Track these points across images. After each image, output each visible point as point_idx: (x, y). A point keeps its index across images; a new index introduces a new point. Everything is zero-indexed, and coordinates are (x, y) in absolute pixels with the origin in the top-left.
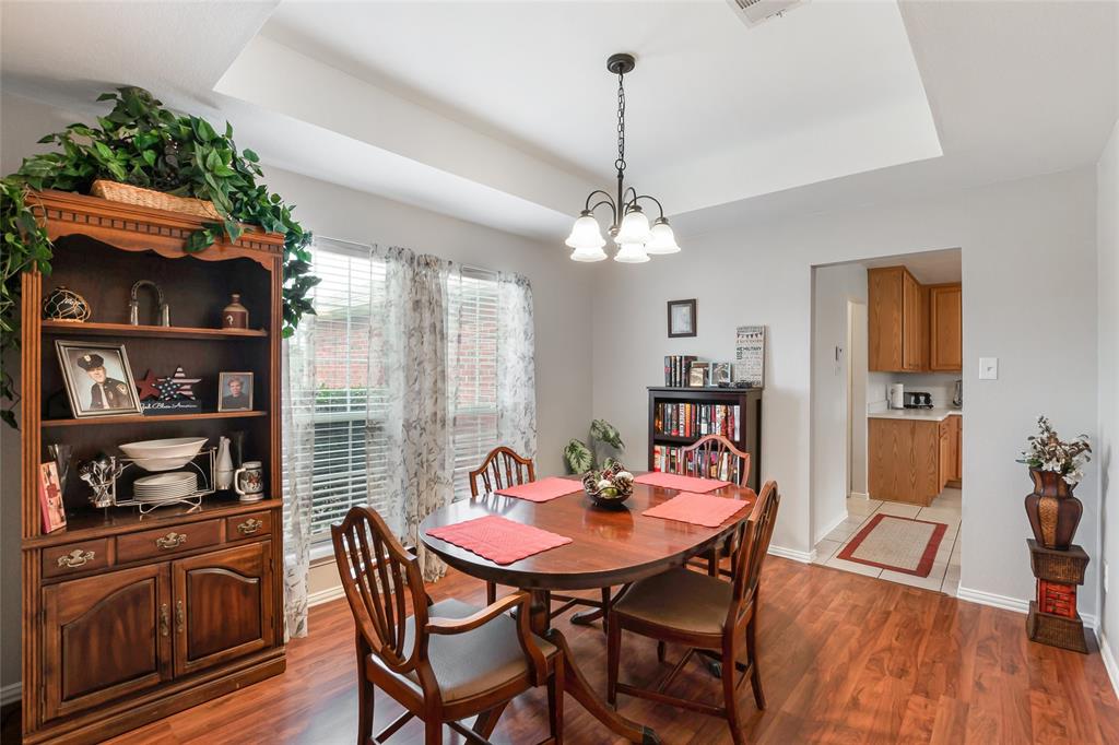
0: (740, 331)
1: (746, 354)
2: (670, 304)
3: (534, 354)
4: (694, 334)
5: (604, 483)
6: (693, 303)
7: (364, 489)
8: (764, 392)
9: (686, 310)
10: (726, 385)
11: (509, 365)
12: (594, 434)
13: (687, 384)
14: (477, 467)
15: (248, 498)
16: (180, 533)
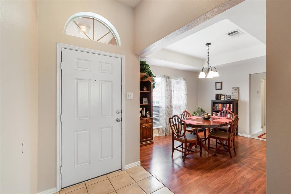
0: (233, 88)
1: (234, 93)
2: (216, 83)
3: (187, 94)
4: (222, 89)
5: (205, 116)
6: (221, 83)
7: (159, 118)
8: (238, 101)
9: (220, 84)
10: (229, 100)
11: (182, 96)
12: (199, 110)
13: (220, 99)
14: (182, 114)
15: (148, 117)
16: (142, 121)
